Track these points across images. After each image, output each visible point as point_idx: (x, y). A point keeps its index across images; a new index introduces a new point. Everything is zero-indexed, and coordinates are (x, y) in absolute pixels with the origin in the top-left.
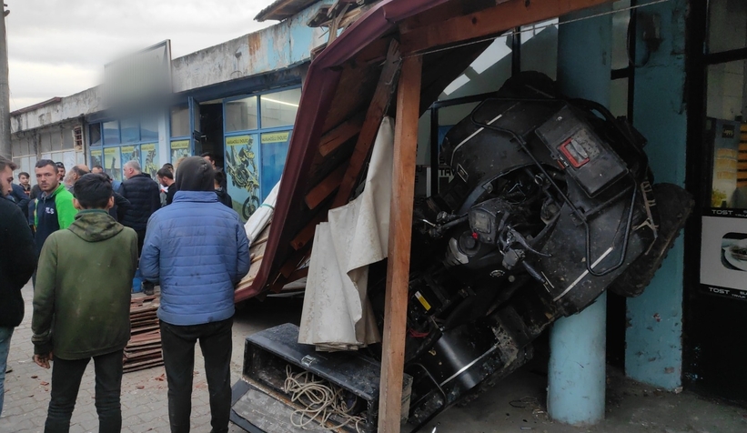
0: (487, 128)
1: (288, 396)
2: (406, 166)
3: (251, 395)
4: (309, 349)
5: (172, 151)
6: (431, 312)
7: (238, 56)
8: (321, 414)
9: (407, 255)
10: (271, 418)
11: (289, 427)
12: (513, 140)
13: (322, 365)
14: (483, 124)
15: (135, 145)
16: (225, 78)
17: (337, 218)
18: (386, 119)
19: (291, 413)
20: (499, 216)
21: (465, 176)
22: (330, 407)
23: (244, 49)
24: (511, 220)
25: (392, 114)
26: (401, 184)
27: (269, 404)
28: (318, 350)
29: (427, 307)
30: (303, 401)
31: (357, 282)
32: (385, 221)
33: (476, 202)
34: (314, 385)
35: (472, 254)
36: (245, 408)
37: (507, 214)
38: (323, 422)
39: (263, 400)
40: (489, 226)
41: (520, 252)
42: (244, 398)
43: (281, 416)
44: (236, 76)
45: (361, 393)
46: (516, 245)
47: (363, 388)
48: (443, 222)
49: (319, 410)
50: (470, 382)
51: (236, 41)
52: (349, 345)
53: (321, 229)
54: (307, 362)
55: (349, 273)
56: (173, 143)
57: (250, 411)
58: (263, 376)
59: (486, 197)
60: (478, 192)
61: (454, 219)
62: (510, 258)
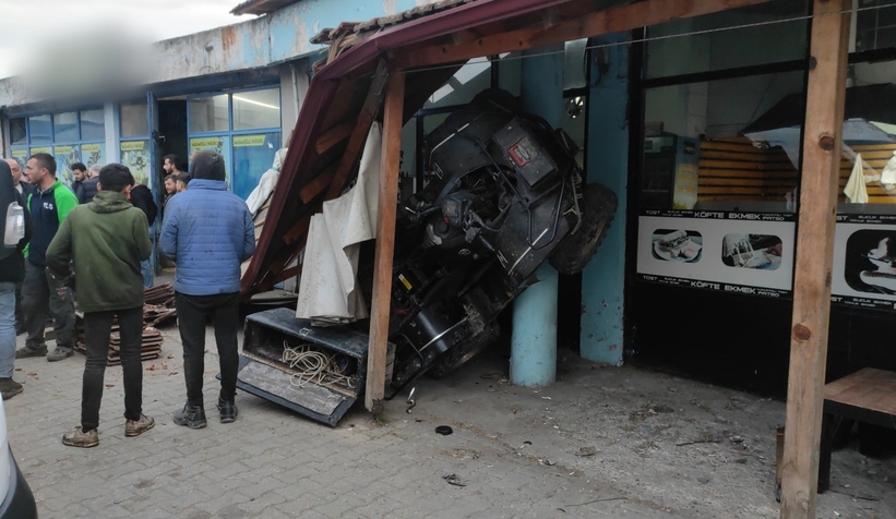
0: (457, 134)
1: (286, 365)
2: (392, 163)
3: (252, 365)
4: (306, 323)
5: (122, 153)
6: (412, 291)
7: (209, 49)
8: (317, 376)
9: (392, 236)
10: (273, 382)
11: (289, 387)
12: (476, 144)
13: (316, 335)
14: (455, 131)
15: (73, 146)
16: (193, 72)
17: (330, 209)
18: (375, 123)
19: (291, 377)
20: (464, 204)
21: (440, 174)
22: (324, 372)
23: (217, 43)
24: (473, 207)
25: (380, 120)
26: (388, 177)
27: (269, 372)
28: (313, 324)
29: (409, 287)
30: (300, 367)
31: (351, 258)
32: (374, 208)
33: (449, 193)
34: (310, 353)
35: (445, 236)
36: (247, 376)
37: (470, 202)
38: (319, 382)
39: (263, 369)
40: (457, 212)
41: (477, 230)
42: (246, 368)
43: (282, 381)
44: (206, 72)
45: (352, 353)
46: (476, 225)
47: (354, 350)
48: (421, 210)
49: (315, 373)
50: (443, 347)
51: (207, 33)
52: (342, 319)
53: (315, 220)
54: (304, 334)
55: (345, 249)
56: (123, 144)
57: (252, 378)
58: (262, 351)
59: (456, 189)
60: (450, 186)
61: (430, 207)
62: (471, 233)
